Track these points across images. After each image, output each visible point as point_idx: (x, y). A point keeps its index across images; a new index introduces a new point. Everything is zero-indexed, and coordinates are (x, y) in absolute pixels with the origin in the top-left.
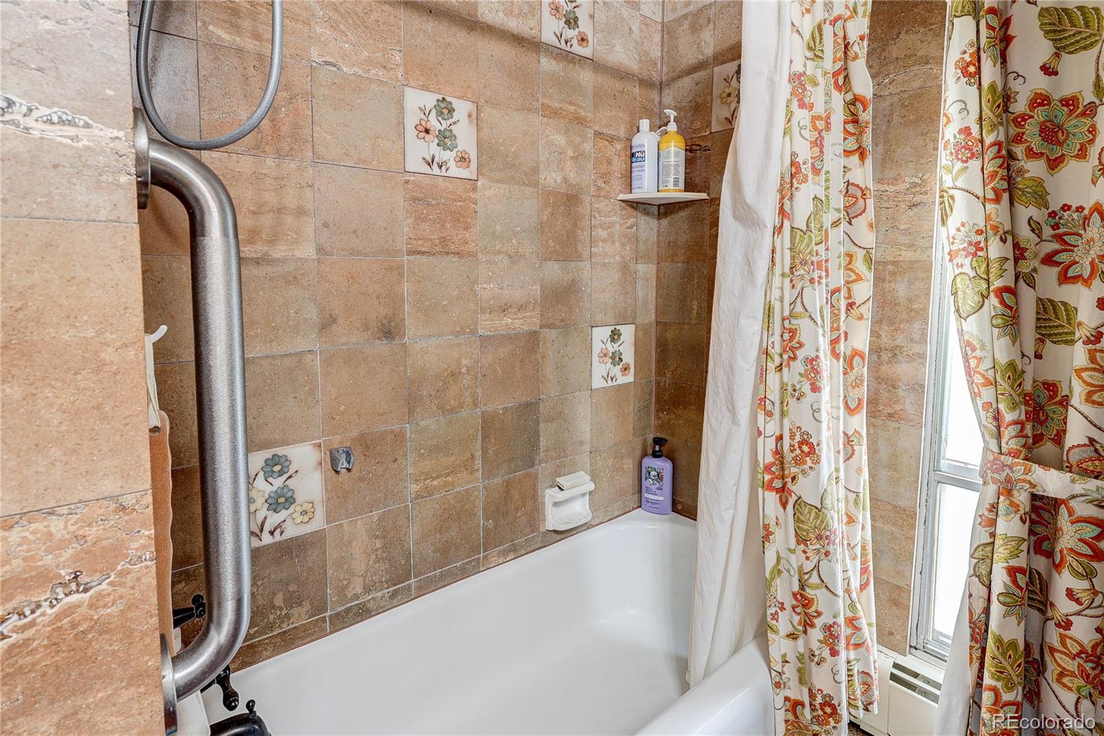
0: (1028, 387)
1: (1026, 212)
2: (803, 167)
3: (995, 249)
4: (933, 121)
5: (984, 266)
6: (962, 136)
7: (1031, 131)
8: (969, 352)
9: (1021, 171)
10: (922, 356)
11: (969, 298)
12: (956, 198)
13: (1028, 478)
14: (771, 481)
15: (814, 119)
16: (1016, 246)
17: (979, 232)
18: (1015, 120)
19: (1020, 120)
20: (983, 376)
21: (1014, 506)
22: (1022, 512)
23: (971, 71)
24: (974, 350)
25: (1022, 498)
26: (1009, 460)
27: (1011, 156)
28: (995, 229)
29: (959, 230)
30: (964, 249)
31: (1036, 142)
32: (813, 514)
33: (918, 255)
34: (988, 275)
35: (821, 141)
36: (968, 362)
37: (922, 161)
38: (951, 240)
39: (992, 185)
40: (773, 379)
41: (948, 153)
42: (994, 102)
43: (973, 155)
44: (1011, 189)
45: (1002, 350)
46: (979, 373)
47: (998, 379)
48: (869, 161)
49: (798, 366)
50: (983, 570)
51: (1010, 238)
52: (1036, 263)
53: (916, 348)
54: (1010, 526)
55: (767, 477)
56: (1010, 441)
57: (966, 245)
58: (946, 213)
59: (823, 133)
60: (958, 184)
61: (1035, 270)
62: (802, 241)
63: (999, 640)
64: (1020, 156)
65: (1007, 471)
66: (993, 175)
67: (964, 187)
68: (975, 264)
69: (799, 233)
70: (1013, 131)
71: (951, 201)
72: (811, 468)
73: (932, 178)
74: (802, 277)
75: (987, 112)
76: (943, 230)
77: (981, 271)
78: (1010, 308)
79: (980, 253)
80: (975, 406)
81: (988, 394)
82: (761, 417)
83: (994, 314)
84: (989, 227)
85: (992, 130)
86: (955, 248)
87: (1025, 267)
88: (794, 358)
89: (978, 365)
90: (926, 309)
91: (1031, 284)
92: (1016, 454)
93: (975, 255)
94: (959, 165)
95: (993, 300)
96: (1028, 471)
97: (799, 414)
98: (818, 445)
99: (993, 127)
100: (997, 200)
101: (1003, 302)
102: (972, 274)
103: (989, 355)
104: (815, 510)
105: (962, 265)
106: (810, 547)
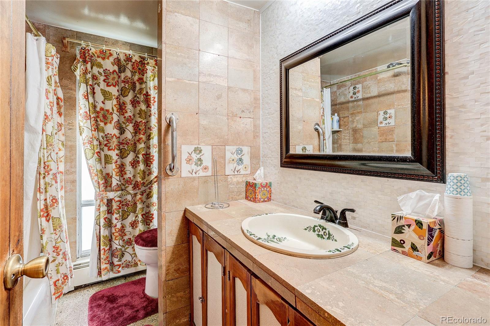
0: (104, 175)
1: (101, 134)
2: (49, 117)
3: (96, 143)
4: (74, 106)
5: (93, 147)
6: (85, 114)
7: (101, 115)
8: (91, 168)
9: (99, 125)
10: (75, 172)
11: (90, 154)
12: (84, 129)
13: (106, 196)
14: (44, 214)
15: (50, 102)
16: (99, 142)
17: (91, 138)
18: (97, 112)
19: (98, 113)
20: (95, 174)
21: (104, 203)
22: (106, 204)
23: (86, 97)
24: (92, 167)
25: (105, 201)
26: (102, 193)
27: (97, 121)
28: (95, 138)
29: (86, 137)
30: (88, 142)
31: (102, 118)
32: (58, 220)
33: (72, 143)
34: (94, 148)
35: (52, 109)
36: (90, 171)
37: (72, 117)
38: (84, 140)
39: (93, 127)
40: (42, 181)
41: (81, 117)
42: (93, 107)
43: (88, 119)
44: (98, 128)
45: (99, 167)
46: (94, 173)
47: (98, 174)
48: (63, 116)
49: (51, 176)
50: (98, 222)
51: (98, 140)
52: (103, 146)
53: (73, 170)
54: (104, 208)
55: (42, 213)
56: (102, 188)
57: (88, 141)
58: (81, 133)
59: (53, 107)
60: (85, 125)
61: (103, 148)
62: (50, 139)
63: (104, 236)
64: (99, 121)
65: (102, 195)
66: (94, 125)
67: (87, 126)
68: (91, 146)
69: (49, 136)
70: (97, 115)
71: (83, 130)
72: (56, 206)
73: (75, 122)
74: (50, 150)
75: (91, 109)
76: (81, 137)
77: (92, 148)
78: (100, 157)
79: (92, 143)
80: (93, 182)
81: (96, 178)
82: (38, 194)
83: (96, 158)
84: (93, 137)
85: (93, 114)
86: (85, 142)
87: (102, 147)
88: (49, 174)
89: (93, 171)
90: (75, 158)
91: (103, 151)
92: (103, 191)
93: (91, 144)
94: (85, 121)
95: (96, 155)
96: (106, 194)
97: (52, 191)
98: (58, 199)
99: (93, 113)
100: (95, 131)
101: (98, 155)
102: (90, 148)
103: (96, 168)
104: (58, 219)
105: (87, 146)
106: (57, 231)
